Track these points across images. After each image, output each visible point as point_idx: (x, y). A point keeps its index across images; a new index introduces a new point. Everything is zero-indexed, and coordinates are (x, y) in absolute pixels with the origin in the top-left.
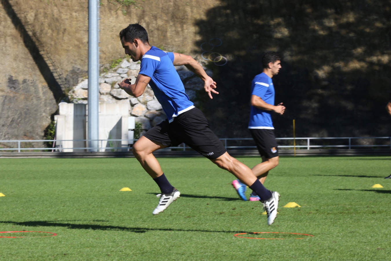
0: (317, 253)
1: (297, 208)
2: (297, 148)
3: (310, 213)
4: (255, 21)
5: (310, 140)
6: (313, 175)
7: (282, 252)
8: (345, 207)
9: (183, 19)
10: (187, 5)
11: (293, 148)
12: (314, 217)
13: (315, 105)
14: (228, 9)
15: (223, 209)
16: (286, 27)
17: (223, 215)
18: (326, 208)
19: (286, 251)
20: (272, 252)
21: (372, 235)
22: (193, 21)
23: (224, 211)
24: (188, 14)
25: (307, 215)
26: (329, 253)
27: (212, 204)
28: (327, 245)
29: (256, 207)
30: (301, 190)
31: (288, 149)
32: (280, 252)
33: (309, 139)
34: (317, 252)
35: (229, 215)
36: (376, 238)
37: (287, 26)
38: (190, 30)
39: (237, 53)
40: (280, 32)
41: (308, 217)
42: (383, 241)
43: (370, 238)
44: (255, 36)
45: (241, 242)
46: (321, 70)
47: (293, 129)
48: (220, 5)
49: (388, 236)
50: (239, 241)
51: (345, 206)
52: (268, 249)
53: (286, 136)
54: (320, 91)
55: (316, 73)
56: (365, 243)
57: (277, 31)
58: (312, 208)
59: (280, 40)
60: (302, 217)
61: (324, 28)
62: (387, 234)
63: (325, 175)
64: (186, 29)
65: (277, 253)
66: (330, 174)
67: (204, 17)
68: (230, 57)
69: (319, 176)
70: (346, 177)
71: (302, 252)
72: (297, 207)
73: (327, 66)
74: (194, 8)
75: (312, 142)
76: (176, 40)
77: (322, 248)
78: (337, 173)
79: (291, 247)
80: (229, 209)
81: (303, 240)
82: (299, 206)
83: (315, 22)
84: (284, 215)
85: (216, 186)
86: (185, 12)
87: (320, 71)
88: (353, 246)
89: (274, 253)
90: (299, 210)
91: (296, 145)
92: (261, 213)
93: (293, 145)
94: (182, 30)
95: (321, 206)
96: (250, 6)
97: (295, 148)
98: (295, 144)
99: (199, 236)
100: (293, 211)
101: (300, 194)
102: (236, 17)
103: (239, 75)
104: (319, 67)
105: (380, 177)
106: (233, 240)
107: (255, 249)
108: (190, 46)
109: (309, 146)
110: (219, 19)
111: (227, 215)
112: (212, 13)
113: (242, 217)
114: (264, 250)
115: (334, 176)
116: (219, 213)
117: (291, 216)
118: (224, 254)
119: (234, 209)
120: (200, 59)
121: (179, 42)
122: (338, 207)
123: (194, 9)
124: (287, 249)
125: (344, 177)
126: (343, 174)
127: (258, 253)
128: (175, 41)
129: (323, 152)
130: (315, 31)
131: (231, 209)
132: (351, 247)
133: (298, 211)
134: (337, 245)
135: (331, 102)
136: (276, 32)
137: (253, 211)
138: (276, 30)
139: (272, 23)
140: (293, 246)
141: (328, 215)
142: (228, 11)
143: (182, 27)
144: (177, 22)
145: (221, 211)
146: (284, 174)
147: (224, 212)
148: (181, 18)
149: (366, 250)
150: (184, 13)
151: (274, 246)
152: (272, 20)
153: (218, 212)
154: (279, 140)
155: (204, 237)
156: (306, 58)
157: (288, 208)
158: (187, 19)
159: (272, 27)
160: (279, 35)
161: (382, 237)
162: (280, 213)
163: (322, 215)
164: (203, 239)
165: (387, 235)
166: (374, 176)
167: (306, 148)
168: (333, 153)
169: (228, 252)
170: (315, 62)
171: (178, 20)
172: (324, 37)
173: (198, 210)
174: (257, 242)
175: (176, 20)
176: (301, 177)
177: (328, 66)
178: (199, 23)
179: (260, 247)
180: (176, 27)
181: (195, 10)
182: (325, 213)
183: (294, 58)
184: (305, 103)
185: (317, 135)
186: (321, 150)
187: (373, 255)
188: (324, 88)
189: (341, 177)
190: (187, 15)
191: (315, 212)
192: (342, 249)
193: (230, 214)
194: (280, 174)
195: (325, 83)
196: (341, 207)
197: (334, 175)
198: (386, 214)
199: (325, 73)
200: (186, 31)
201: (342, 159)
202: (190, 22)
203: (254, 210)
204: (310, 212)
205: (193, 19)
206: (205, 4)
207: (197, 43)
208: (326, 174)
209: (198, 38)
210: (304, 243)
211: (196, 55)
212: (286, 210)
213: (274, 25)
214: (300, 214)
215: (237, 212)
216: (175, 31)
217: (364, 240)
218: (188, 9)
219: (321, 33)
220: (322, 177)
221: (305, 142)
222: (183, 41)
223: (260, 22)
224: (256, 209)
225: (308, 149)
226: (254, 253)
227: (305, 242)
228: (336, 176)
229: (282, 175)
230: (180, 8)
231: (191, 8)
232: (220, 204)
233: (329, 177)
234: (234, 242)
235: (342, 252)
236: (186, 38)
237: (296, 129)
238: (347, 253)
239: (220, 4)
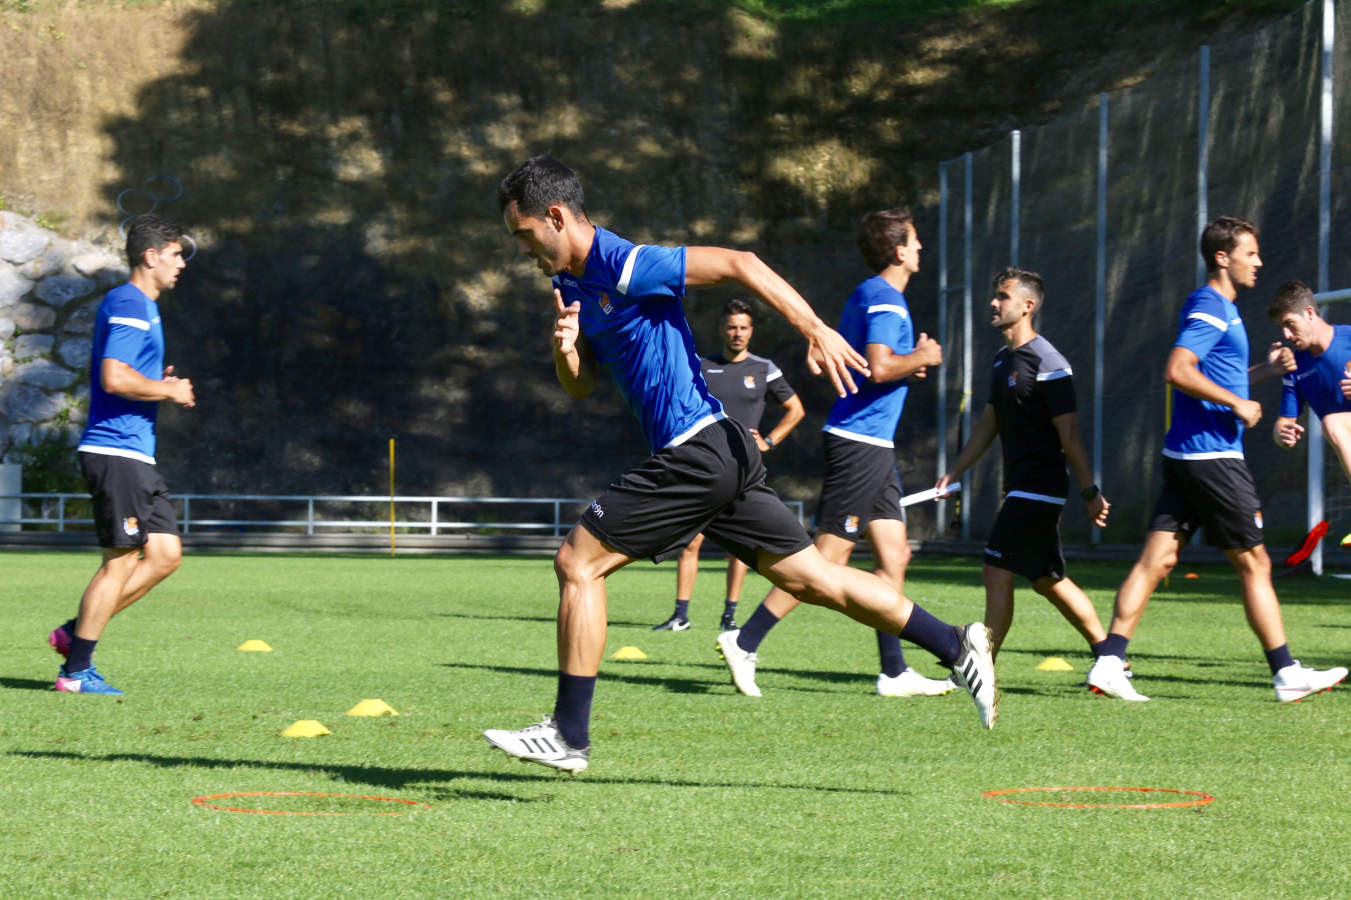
0: (438, 859)
1: (386, 719)
2: (398, 530)
3: (424, 734)
4: (284, 126)
5: (441, 506)
6: (441, 615)
7: (335, 856)
8: (530, 717)
9: (65, 113)
10: (80, 68)
11: (389, 528)
12: (435, 746)
13: (456, 395)
14: (203, 84)
15: (166, 718)
16: (376, 148)
17: (163, 735)
18: (473, 719)
19: (344, 854)
20: (304, 854)
21: (605, 806)
22: (97, 120)
23: (166, 724)
24: (82, 98)
25: (415, 740)
26: (475, 861)
27: (134, 701)
28: (469, 835)
29: (264, 712)
30: (402, 660)
31: (372, 531)
32: (328, 857)
33: (435, 500)
34: (437, 856)
35: (183, 738)
36: (615, 814)
37: (379, 144)
38: (87, 149)
39: (225, 224)
40: (356, 162)
41: (417, 746)
42: (635, 824)
43: (598, 814)
44: (282, 173)
45: (214, 822)
46: (478, 286)
47: (387, 468)
48: (180, 71)
49: (652, 809)
50: (208, 819)
51: (530, 714)
52: (292, 845)
53: (367, 489)
54: (471, 352)
55: (461, 293)
56: (583, 829)
57: (348, 158)
58: (433, 718)
59: (358, 186)
60: (401, 747)
61: (489, 153)
62: (648, 803)
63: (476, 617)
64: (77, 144)
65: (317, 858)
66: (493, 614)
67: (130, 110)
68: (204, 235)
69: (461, 618)
70: (539, 624)
71: (395, 856)
72: (387, 714)
73: (495, 272)
74: (99, 77)
75: (446, 511)
76: (45, 177)
77: (453, 844)
78: (514, 611)
79: (360, 842)
80: (182, 717)
81: (397, 819)
82: (395, 713)
83: (461, 134)
84: (347, 739)
85: (149, 643)
86: (73, 89)
87: (474, 288)
88: (547, 839)
89: (309, 858)
90: (392, 724)
91: (397, 520)
92: (279, 731)
93: (387, 519)
94: (63, 147)
95: (459, 712)
96: (270, 77)
97: (393, 531)
98: (393, 516)
99: (87, 802)
100: (374, 727)
101: (400, 673)
102: (227, 111)
103: (232, 294)
104: (469, 275)
105: (640, 625)
106: (189, 816)
107: (252, 844)
108: (85, 199)
109: (435, 524)
110: (175, 117)
111: (175, 737)
112: (156, 95)
113: (221, 743)
114: (279, 849)
115: (503, 618)
116: (155, 729)
117: (367, 743)
118: (159, 860)
119: (197, 719)
120: (114, 239)
121: (53, 186)
122: (509, 716)
123: (101, 81)
124: (349, 846)
125: (533, 622)
126: (530, 612)
127: (261, 859)
128: (41, 182)
129: (478, 543)
130: (459, 162)
131: (189, 718)
132: (539, 844)
133: (389, 727)
134: (499, 836)
135: (503, 386)
136: (346, 162)
137: (256, 725)
138: (346, 155)
139: (334, 132)
140: (367, 837)
141: (478, 742)
142: (204, 91)
143: (63, 136)
144: (49, 120)
145: (158, 725)
146: (353, 609)
147: (165, 728)
148: (60, 110)
149: (584, 852)
150: (69, 93)
151: (312, 835)
152: (335, 121)
153: (150, 725)
154: (345, 502)
155: (104, 804)
156: (432, 245)
157: (359, 717)
158: (79, 111)
159: (334, 144)
160: (352, 172)
161: (633, 813)
162: (335, 732)
163: (461, 740)
164: (98, 813)
165: (649, 806)
166: (623, 620)
167: (427, 530)
168: (505, 548)
169: (171, 854)
170: (460, 259)
171: (50, 115)
172: (489, 181)
173: (91, 721)
174: (262, 823)
175: (44, 113)
176: (405, 621)
177: (498, 273)
178: (113, 127)
179: (267, 839)
180: (43, 137)
181: (103, 86)
182: (469, 733)
183: (400, 247)
184: (428, 389)
185: (460, 490)
186: (472, 536)
187: (602, 869)
188: (484, 341)
189: (524, 622)
190: (78, 101)
191: (441, 731)
192: (514, 849)
193: (185, 733)
194: (343, 611)
195: (487, 327)
196: (519, 716)
197: (506, 615)
198: (649, 742)
199: (488, 294)
200: (74, 150)
201: (531, 568)
202: (87, 122)
203: (257, 721)
204: (426, 731)
205: (97, 112)
206: (133, 66)
207: (108, 191)
208: (480, 613)
209: (111, 174)
210: (401, 830)
211: (104, 227)
212: (354, 724)
213: (339, 139)
214: (395, 736)
215: (206, 729)
216: (42, 148)
217: (582, 822)
218: (83, 81)
219: (479, 167)
220: (469, 621)
221: (423, 510)
222: (64, 183)
223: (298, 129)
224: (263, 720)
225: (434, 532)
226: (248, 859)
227: (403, 824)
228: (510, 618)
229: (348, 615)
230: (60, 76)
231: (92, 79)
232: (155, 702)
233: (489, 621)
234: (190, 824)
235: (511, 858)
236: (72, 173)
237: (397, 470)
238: (527, 863)
239: (181, 67)
